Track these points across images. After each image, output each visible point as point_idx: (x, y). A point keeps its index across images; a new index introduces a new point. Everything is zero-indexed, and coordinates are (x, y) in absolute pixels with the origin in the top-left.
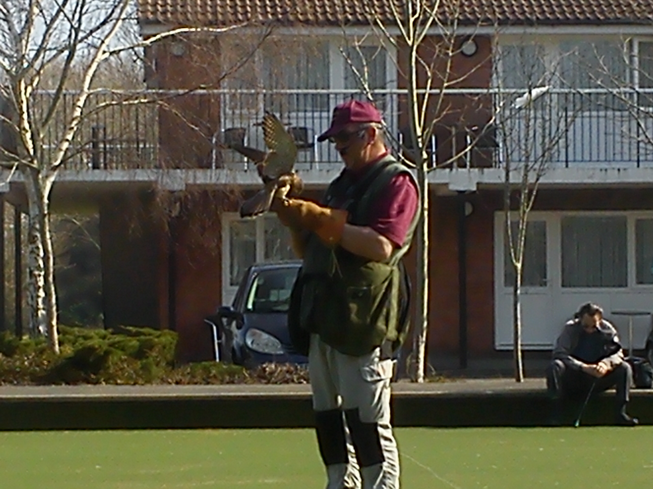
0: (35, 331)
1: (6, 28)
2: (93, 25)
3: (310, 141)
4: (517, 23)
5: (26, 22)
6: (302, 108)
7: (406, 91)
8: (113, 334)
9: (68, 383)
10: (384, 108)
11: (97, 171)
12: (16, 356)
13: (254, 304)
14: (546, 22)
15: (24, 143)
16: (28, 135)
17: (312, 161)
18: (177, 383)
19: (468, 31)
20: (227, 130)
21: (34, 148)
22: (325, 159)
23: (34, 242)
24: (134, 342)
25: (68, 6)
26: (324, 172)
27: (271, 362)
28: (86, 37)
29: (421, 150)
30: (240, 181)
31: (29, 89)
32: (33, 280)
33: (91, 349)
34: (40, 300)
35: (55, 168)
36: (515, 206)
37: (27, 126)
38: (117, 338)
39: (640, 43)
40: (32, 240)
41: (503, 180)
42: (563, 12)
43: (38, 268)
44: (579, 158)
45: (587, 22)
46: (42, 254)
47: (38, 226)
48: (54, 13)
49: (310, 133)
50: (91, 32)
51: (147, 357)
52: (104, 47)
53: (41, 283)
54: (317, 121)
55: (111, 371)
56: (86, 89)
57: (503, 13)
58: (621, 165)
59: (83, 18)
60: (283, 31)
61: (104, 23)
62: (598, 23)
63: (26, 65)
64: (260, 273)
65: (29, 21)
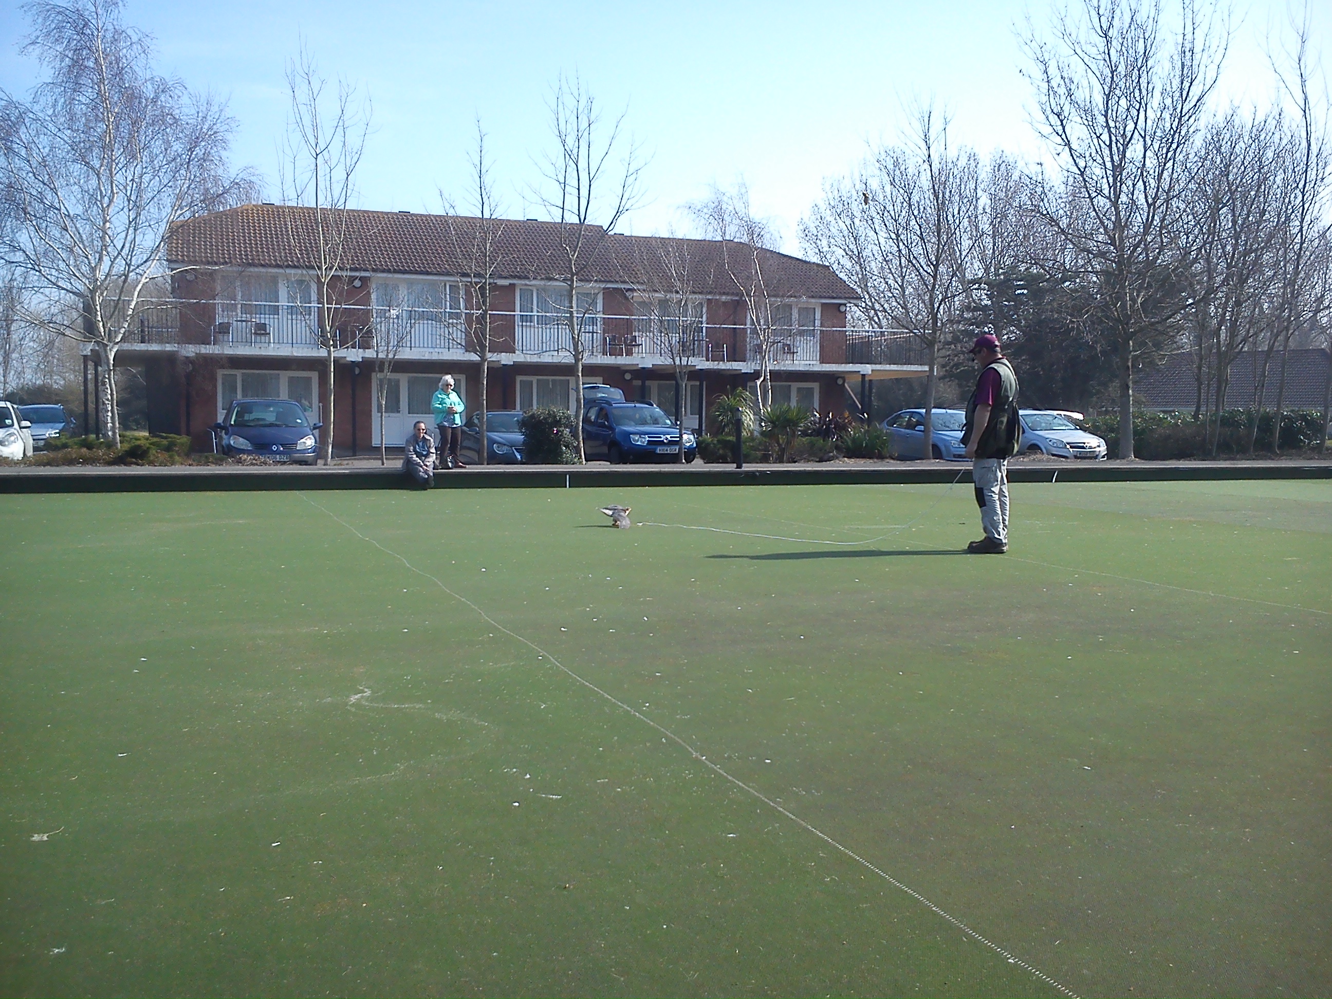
0: (105, 436)
1: (87, 262)
2: (139, 262)
3: (268, 331)
4: (383, 271)
5: (99, 259)
6: (263, 312)
7: (321, 305)
8: (152, 437)
9: (125, 465)
10: (310, 314)
11: (142, 344)
12: (95, 450)
13: (235, 422)
14: (400, 272)
15: (98, 328)
16: (101, 324)
17: (270, 342)
18: (190, 465)
19: (357, 274)
20: (220, 324)
21: (104, 331)
22: (276, 341)
23: (105, 385)
24: (165, 442)
25: (124, 251)
26: (276, 349)
27: (244, 454)
28: (135, 269)
29: (330, 339)
30: (226, 352)
31: (101, 298)
32: (105, 407)
33: (139, 446)
34: (109, 418)
35: (118, 342)
36: (381, 371)
37: (100, 319)
38: (155, 440)
39: (450, 286)
40: (104, 384)
41: (375, 356)
42: (409, 267)
43: (108, 400)
44: (417, 345)
45: (421, 273)
46: (109, 392)
47: (107, 376)
48: (116, 255)
49: (268, 326)
50: (138, 266)
51: (173, 451)
52: (146, 275)
53: (110, 408)
54: (272, 320)
55: (152, 458)
56: (135, 299)
57: (376, 265)
58: (440, 350)
59: (133, 259)
60: (252, 269)
61: (145, 262)
62: (428, 273)
63: (99, 284)
64: (238, 405)
65: (100, 259)
